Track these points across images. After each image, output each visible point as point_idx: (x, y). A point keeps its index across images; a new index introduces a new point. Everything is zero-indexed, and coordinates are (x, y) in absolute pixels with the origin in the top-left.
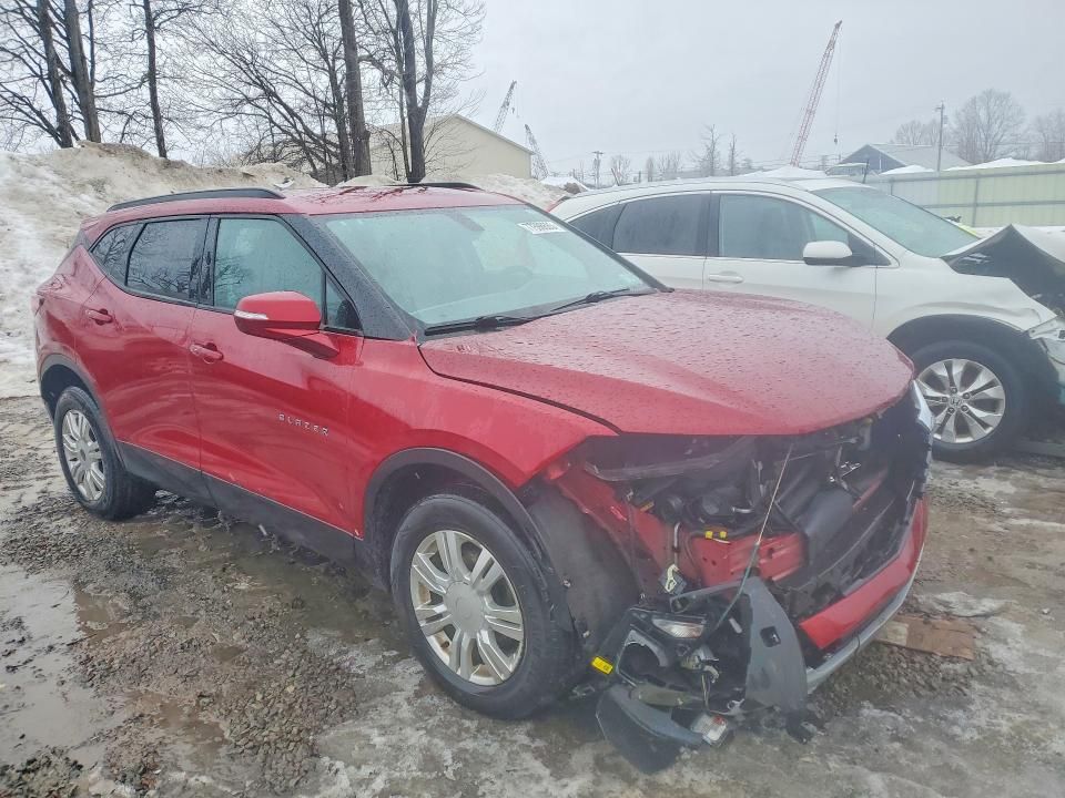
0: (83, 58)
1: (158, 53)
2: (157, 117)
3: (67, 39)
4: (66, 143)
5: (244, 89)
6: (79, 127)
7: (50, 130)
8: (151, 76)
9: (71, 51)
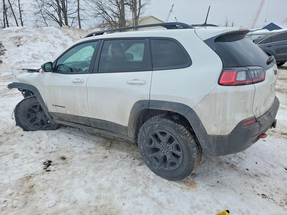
0: (65, 6)
1: (80, 5)
2: (79, 19)
3: (62, 2)
4: (61, 26)
5: (99, 11)
6: (64, 21)
7: (58, 22)
8: (78, 10)
9: (62, 4)
